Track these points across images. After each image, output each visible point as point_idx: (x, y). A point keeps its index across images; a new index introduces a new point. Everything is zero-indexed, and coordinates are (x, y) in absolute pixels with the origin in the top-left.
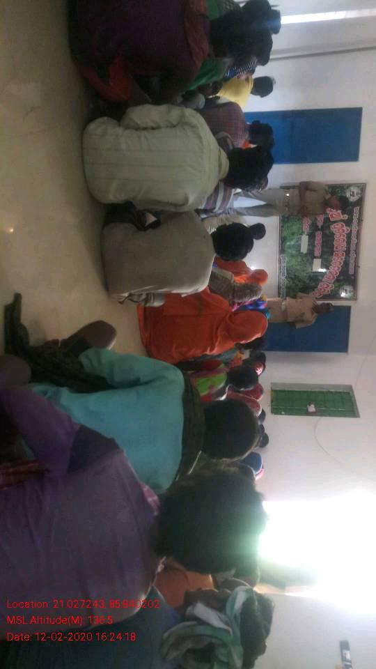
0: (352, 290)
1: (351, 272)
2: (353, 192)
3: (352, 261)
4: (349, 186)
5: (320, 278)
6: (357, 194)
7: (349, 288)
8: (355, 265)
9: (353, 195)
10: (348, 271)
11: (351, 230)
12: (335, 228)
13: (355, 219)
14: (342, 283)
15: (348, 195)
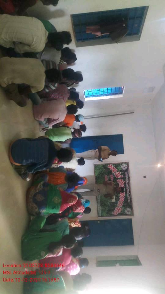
0: (131, 210)
1: (129, 201)
2: (124, 166)
3: (128, 196)
4: (122, 163)
5: (115, 205)
6: (126, 167)
7: (129, 209)
8: (130, 198)
9: (124, 167)
10: (127, 201)
11: (126, 182)
12: (119, 181)
13: (127, 177)
14: (126, 207)
15: (122, 167)
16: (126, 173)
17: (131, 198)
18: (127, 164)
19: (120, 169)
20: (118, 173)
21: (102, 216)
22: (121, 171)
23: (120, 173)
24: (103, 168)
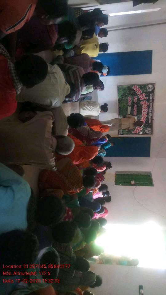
0: (151, 130)
2: (150, 87)
3: (150, 117)
4: (148, 85)
6: (152, 88)
7: (149, 129)
9: (149, 88)
10: (149, 122)
11: (149, 104)
12: (142, 103)
13: (151, 99)
14: (146, 127)
15: (147, 88)
16: (151, 95)
17: (152, 120)
18: (154, 85)
19: (145, 91)
20: (143, 95)
21: (122, 134)
22: (146, 93)
23: (144, 94)
24: (127, 89)
